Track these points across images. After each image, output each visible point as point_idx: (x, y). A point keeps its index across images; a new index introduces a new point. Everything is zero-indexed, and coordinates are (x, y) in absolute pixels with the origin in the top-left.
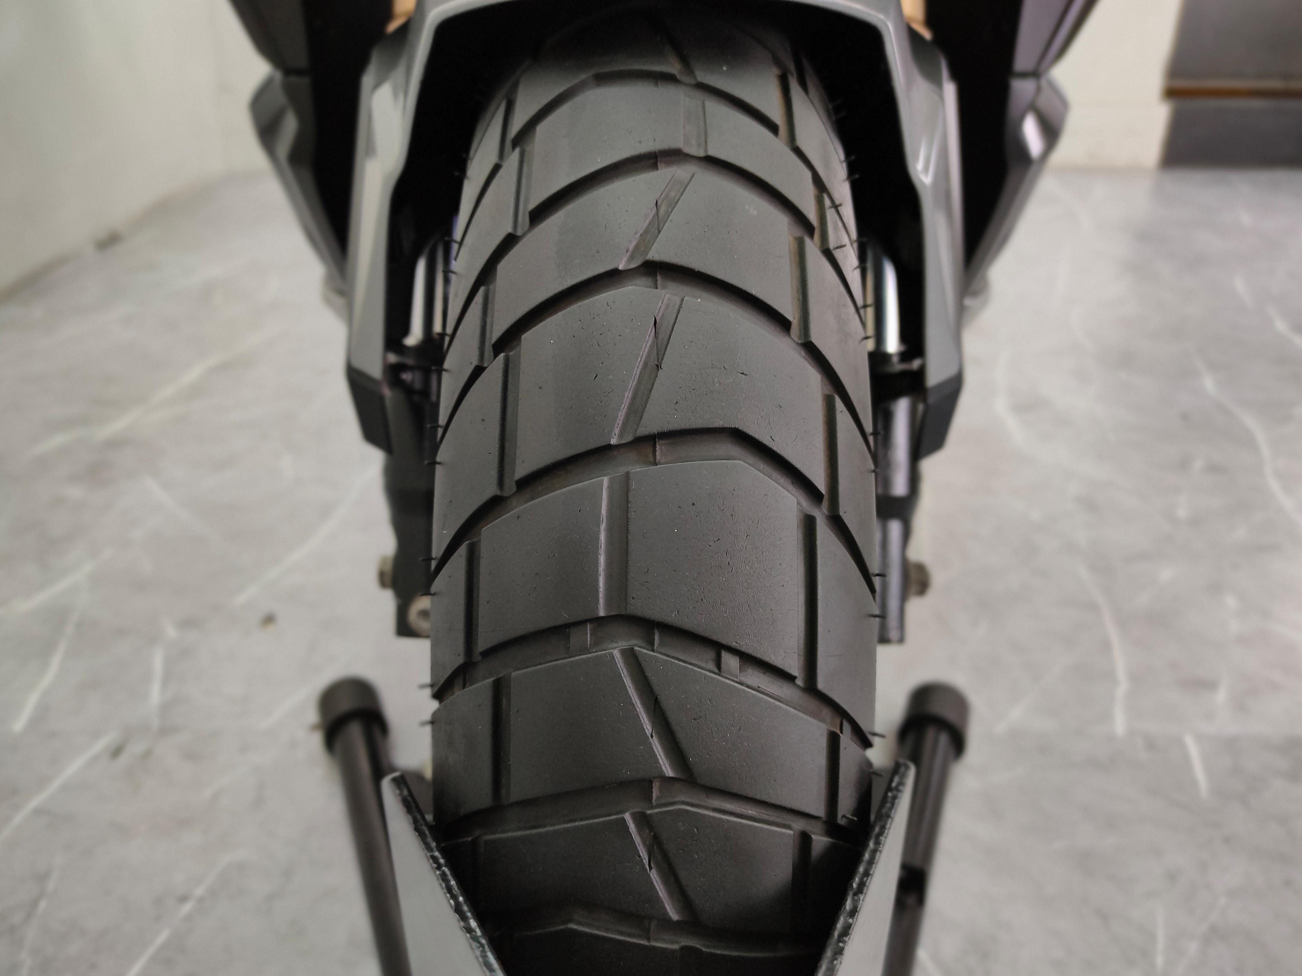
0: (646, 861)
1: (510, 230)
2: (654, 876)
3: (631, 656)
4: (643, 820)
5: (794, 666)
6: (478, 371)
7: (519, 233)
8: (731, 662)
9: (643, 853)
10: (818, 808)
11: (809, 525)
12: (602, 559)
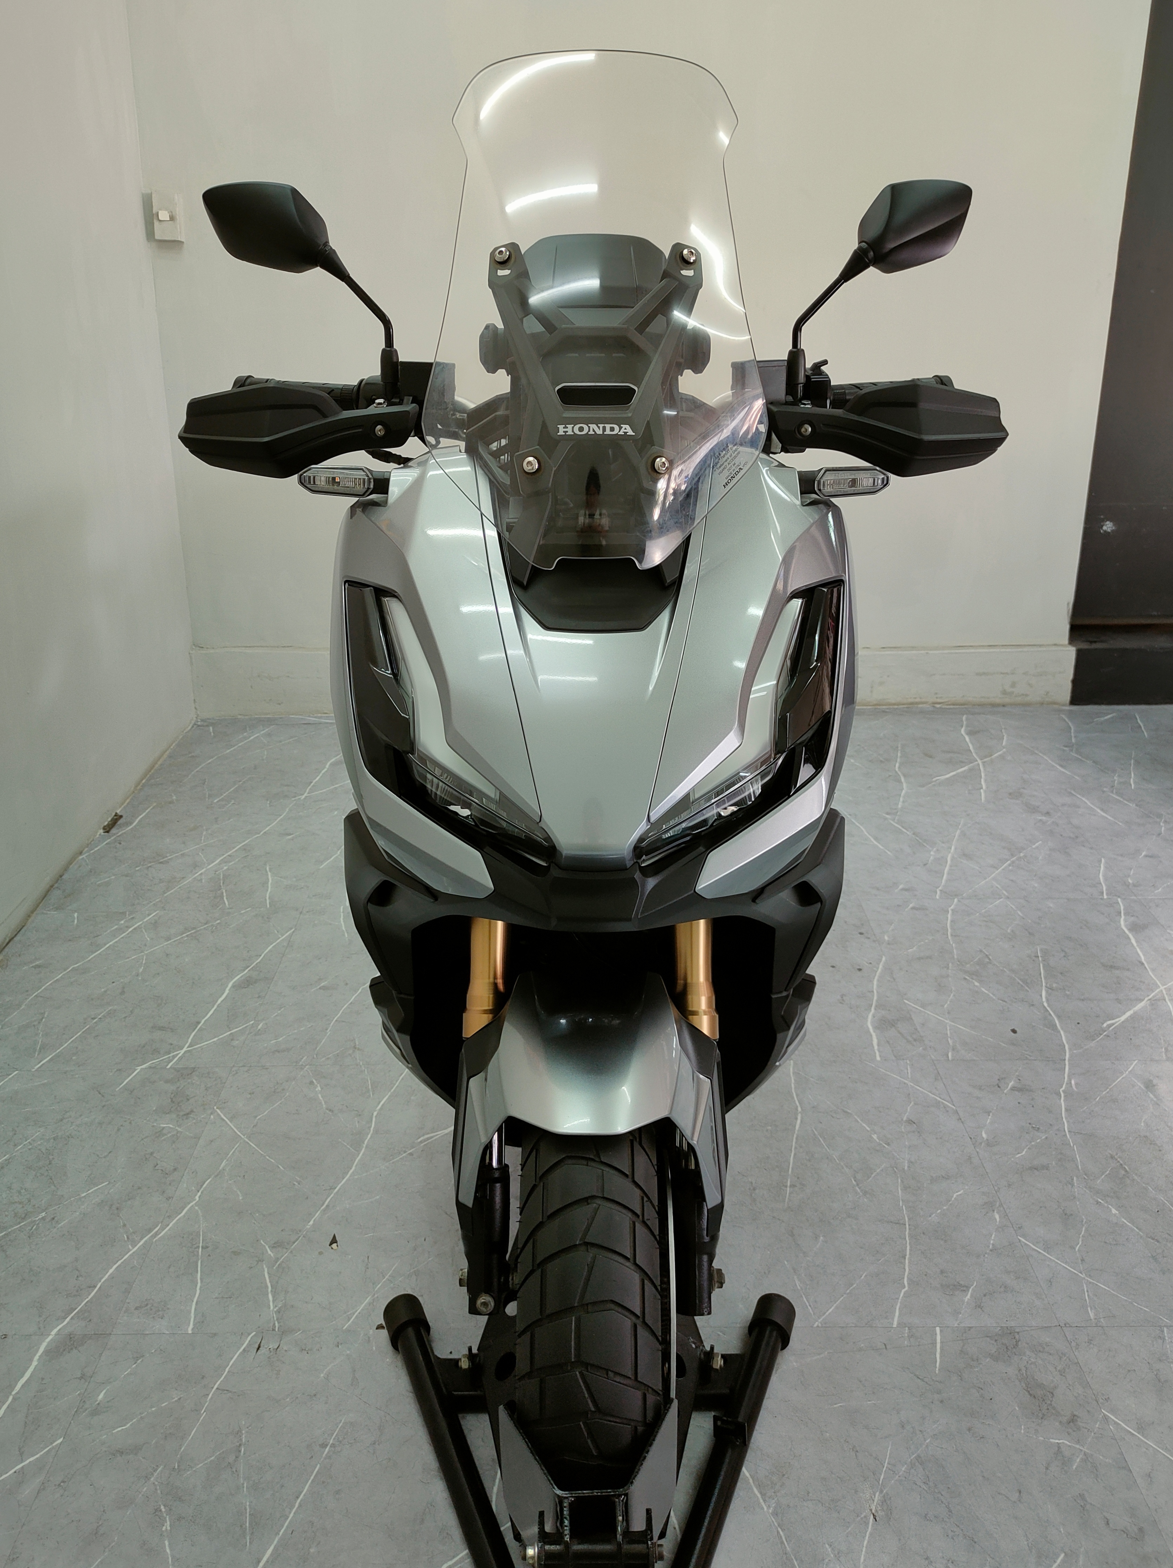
0: (586, 1436)
1: (541, 1220)
2: (589, 1441)
3: (581, 1373)
4: (585, 1424)
5: (630, 1374)
6: (532, 1272)
7: (544, 1220)
8: (611, 1374)
9: (586, 1434)
10: (640, 1419)
11: (635, 1326)
12: (573, 1343)
